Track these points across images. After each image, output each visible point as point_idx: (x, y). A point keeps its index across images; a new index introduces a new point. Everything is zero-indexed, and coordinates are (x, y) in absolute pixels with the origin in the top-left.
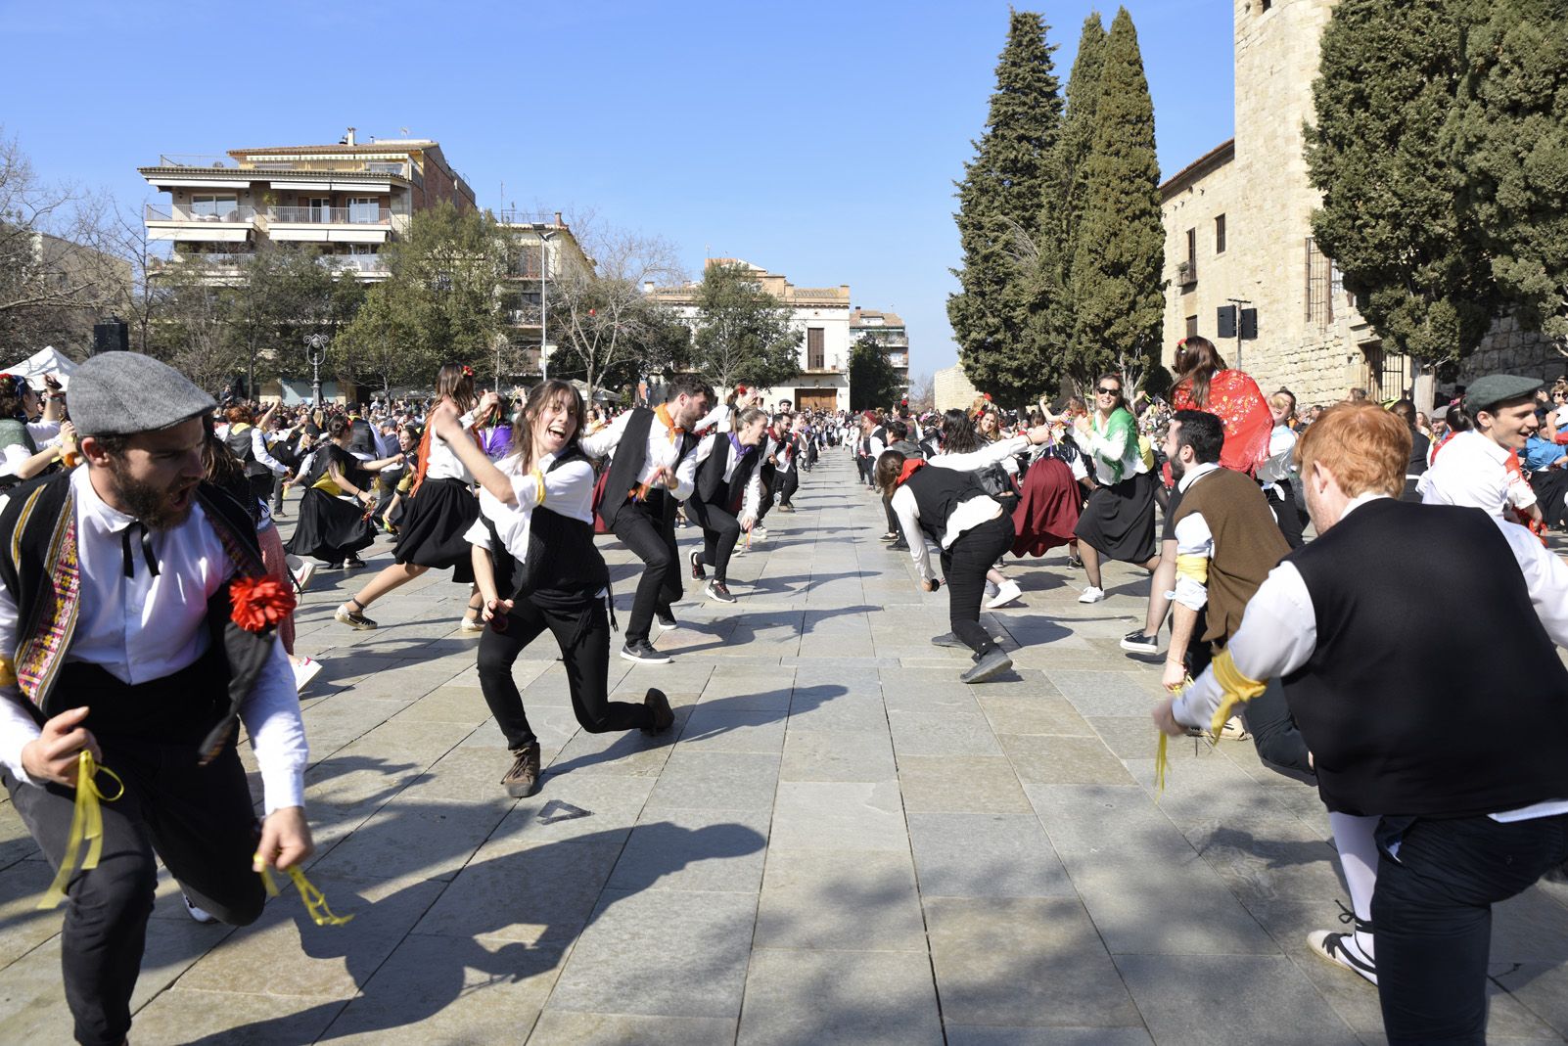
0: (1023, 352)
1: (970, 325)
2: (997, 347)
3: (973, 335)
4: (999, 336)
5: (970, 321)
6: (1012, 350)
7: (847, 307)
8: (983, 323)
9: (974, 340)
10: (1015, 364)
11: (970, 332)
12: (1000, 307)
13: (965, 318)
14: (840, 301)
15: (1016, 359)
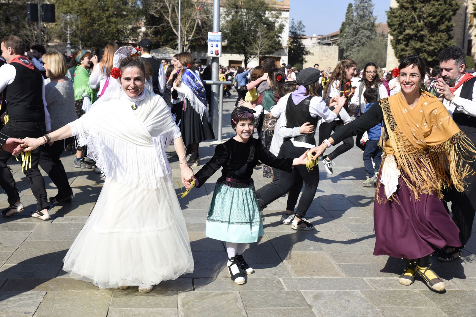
0: (435, 42)
1: (406, 26)
2: (421, 39)
3: (407, 32)
4: (422, 33)
5: (406, 24)
6: (430, 40)
7: (288, 11)
8: (415, 25)
9: (408, 35)
10: (432, 48)
11: (404, 30)
12: (425, 16)
13: (403, 22)
14: (285, 7)
15: (432, 46)
